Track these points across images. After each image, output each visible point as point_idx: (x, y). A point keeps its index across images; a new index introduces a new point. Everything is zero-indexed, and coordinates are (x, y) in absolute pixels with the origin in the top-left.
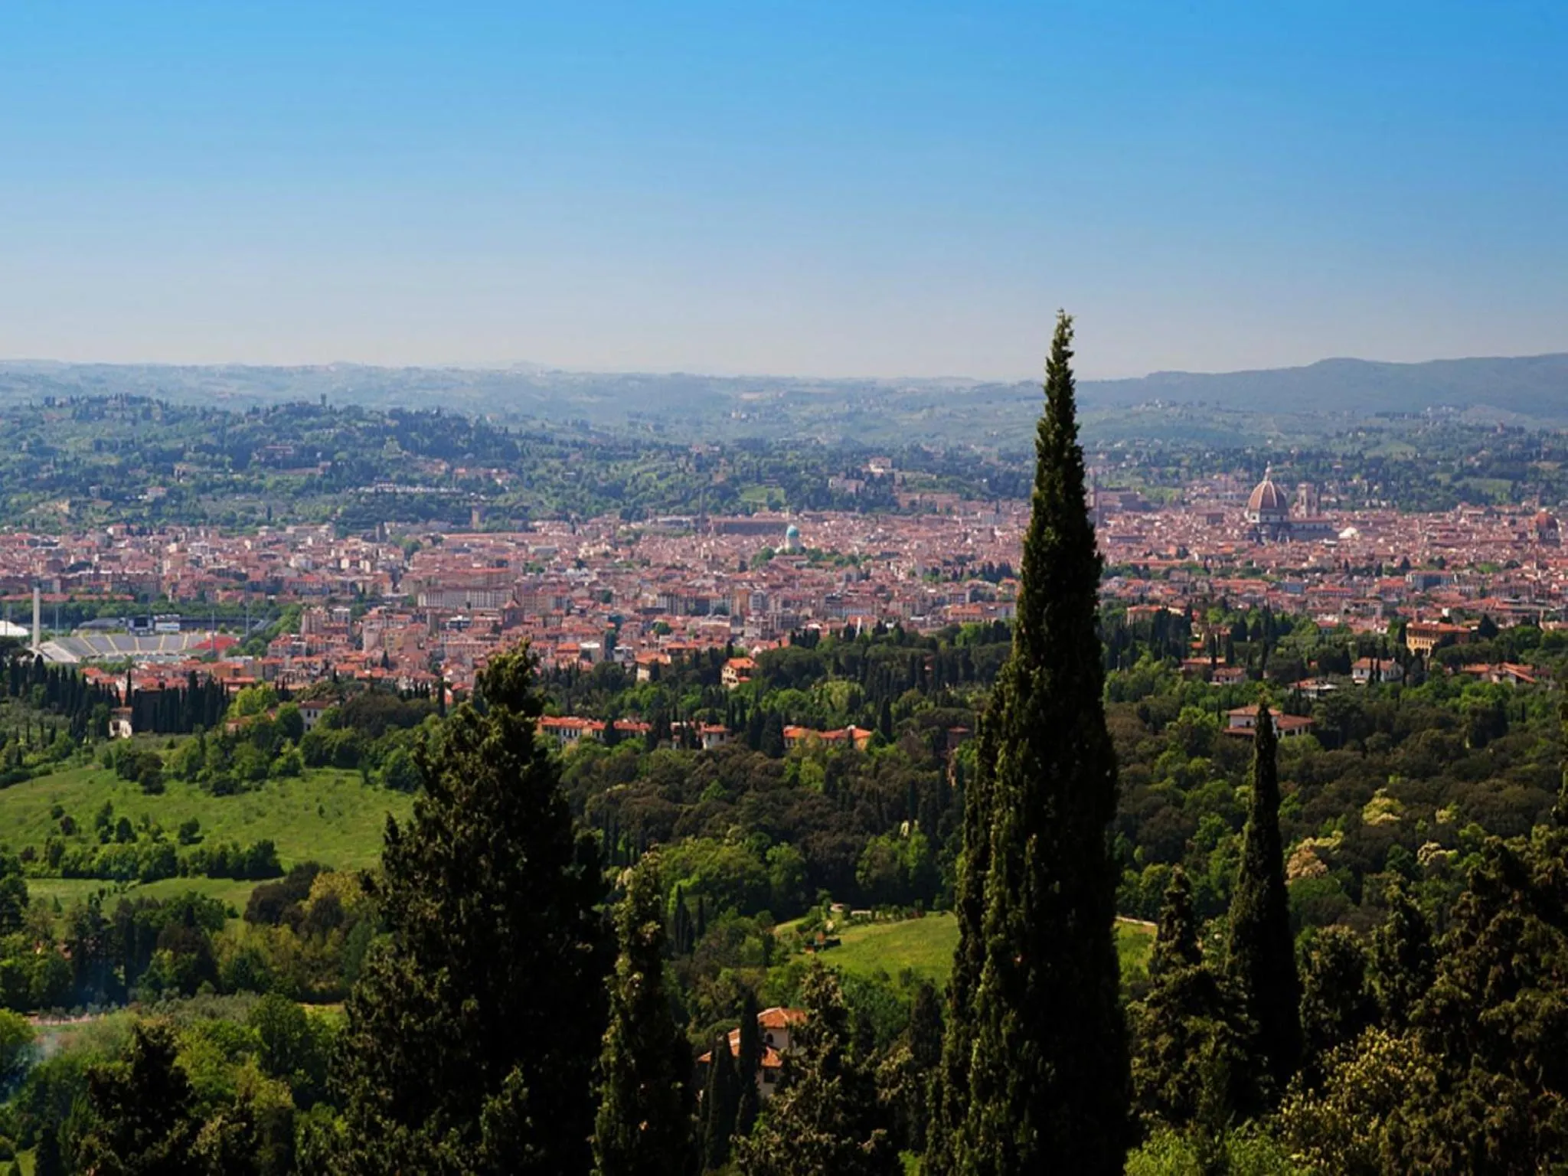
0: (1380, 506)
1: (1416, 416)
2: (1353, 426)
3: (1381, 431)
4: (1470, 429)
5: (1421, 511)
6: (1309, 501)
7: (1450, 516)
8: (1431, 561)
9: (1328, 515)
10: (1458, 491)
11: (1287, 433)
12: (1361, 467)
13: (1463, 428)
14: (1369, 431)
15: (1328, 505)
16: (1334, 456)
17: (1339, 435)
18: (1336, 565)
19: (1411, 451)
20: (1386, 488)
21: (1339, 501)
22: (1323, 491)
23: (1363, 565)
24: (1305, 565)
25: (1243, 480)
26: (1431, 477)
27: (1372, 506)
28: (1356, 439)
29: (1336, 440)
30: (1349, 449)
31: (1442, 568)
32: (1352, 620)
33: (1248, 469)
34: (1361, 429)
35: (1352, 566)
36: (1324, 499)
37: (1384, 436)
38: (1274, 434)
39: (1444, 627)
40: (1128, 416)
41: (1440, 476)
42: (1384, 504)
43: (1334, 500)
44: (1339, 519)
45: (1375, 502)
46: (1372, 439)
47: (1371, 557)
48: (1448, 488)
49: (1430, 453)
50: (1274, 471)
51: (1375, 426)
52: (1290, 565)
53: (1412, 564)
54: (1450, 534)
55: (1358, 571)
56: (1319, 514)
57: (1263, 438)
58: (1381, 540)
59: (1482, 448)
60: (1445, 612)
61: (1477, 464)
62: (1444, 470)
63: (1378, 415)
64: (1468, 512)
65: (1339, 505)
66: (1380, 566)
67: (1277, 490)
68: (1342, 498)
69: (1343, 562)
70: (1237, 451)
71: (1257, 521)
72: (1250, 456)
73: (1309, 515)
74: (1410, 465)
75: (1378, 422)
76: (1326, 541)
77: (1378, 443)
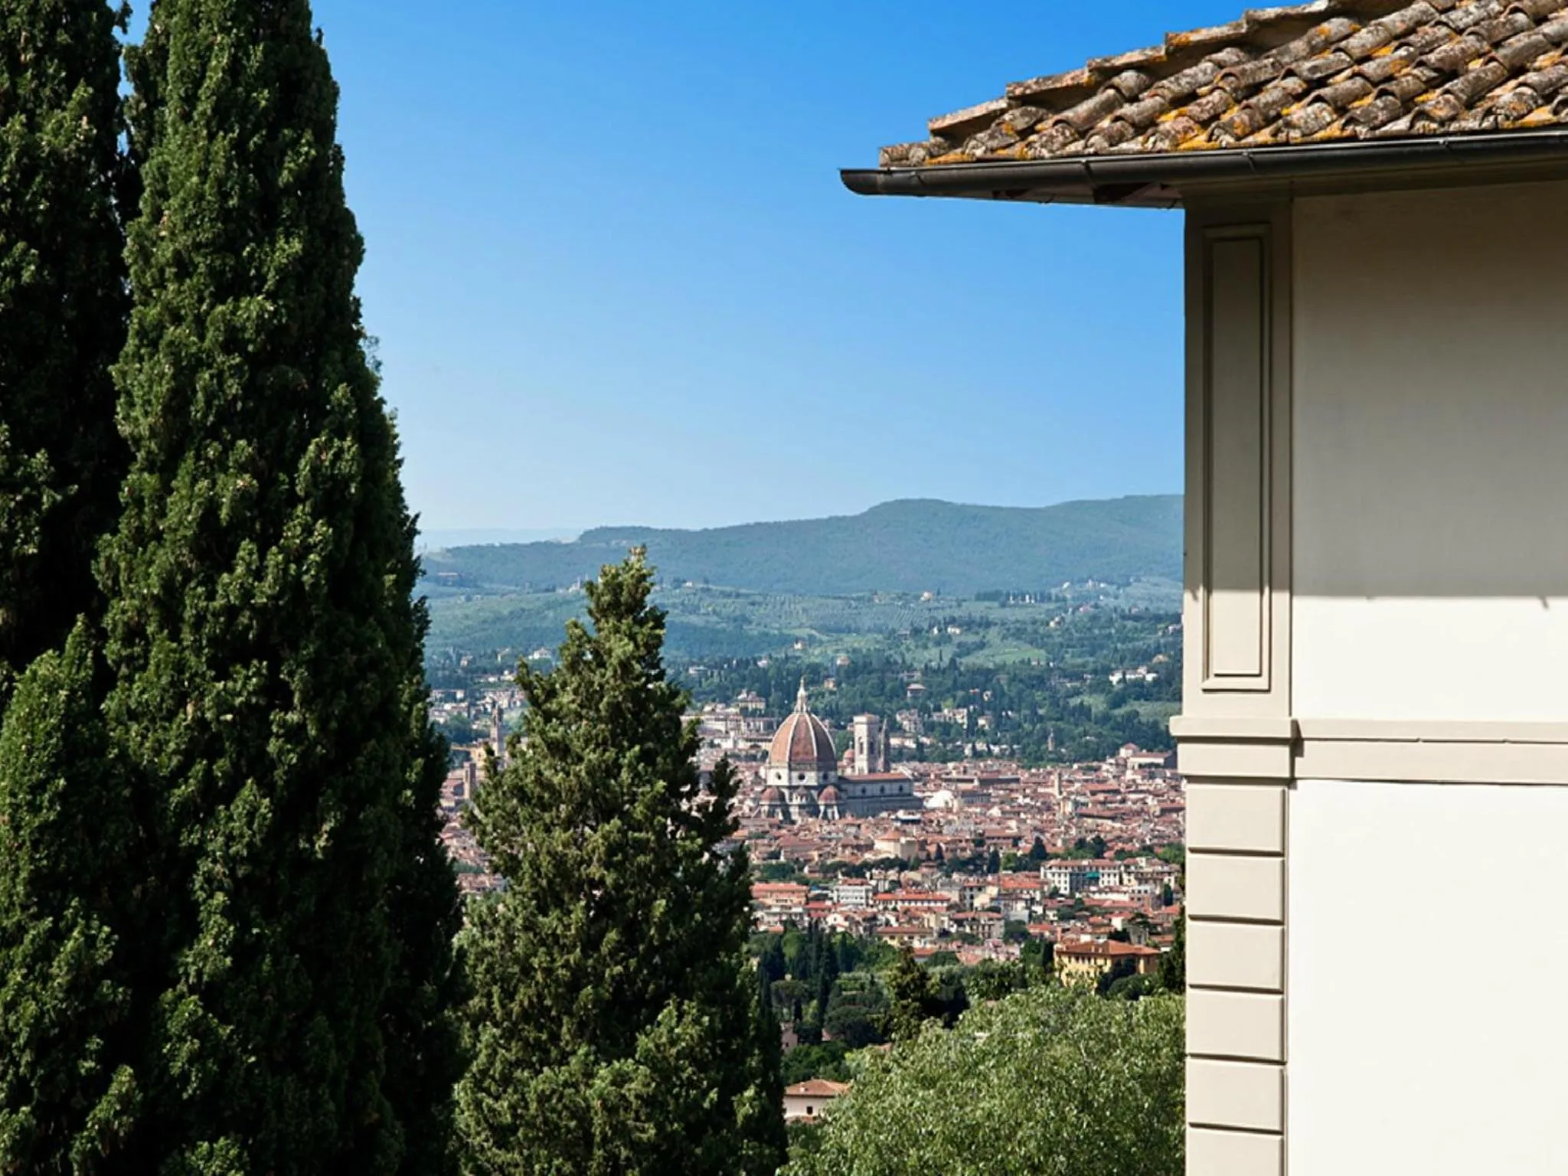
0: (990, 752)
1: (1045, 598)
2: (940, 616)
3: (987, 624)
4: (1136, 618)
5: (1060, 759)
6: (871, 746)
7: (1107, 768)
8: (1081, 843)
9: (904, 770)
10: (1118, 727)
11: (826, 630)
12: (956, 686)
13: (1124, 617)
14: (968, 625)
15: (901, 755)
16: (910, 669)
17: (916, 632)
18: (923, 855)
19: (1037, 657)
20: (999, 723)
21: (920, 746)
22: (895, 728)
23: (968, 853)
24: (868, 856)
25: (754, 714)
26: (1075, 702)
27: (977, 755)
28: (944, 639)
29: (911, 643)
30: (932, 656)
31: (1099, 855)
32: (953, 947)
33: (764, 694)
34: (953, 621)
35: (948, 856)
36: (895, 742)
37: (993, 634)
38: (804, 632)
39: (1117, 947)
40: (549, 606)
41: (1088, 700)
42: (996, 749)
43: (910, 744)
44: (922, 777)
45: (981, 746)
46: (971, 639)
47: (980, 841)
48: (1105, 718)
49: (1071, 659)
50: (809, 697)
51: (977, 616)
52: (845, 856)
53: (1049, 849)
54: (1110, 796)
55: (961, 865)
56: (887, 769)
57: (787, 641)
58: (995, 812)
59: (1158, 651)
60: (1117, 923)
61: (1150, 677)
62: (1094, 689)
63: (980, 597)
64: (1136, 761)
65: (920, 754)
66: (996, 854)
67: (815, 726)
68: (926, 740)
69: (932, 849)
70: (743, 664)
71: (784, 782)
72: (765, 671)
73: (872, 770)
74: (1039, 681)
75: (977, 609)
76: (901, 814)
77: (982, 645)
